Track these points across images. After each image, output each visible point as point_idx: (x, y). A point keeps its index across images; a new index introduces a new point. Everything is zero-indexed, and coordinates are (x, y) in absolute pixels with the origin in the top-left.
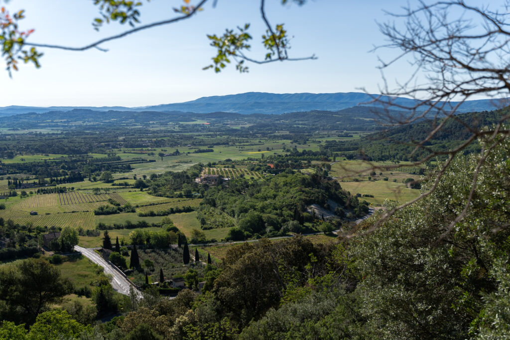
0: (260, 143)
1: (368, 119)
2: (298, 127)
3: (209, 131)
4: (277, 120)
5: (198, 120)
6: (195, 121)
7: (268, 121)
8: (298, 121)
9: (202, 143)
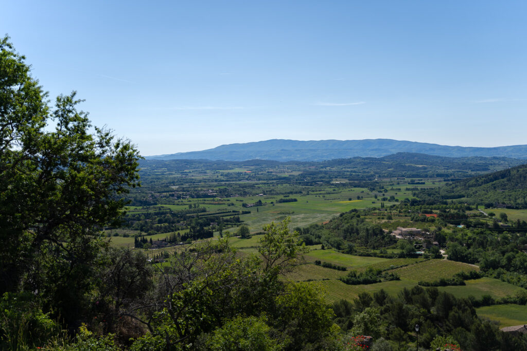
0: (335, 192)
1: (420, 166)
2: (351, 175)
3: (259, 180)
4: (322, 168)
5: (236, 168)
6: (233, 169)
7: (313, 168)
8: (345, 168)
9: (272, 192)
